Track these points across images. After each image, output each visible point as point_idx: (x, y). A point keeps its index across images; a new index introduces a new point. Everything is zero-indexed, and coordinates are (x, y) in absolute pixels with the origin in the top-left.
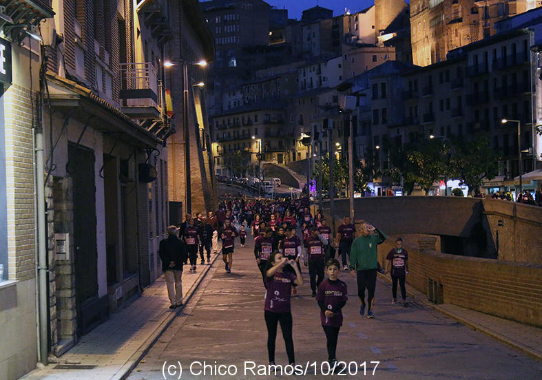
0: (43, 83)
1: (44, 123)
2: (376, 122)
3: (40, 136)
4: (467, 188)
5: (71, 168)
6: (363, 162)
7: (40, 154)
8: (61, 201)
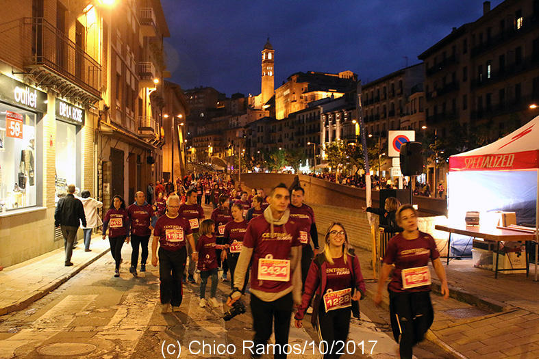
0: (99, 125)
1: (99, 141)
2: (259, 142)
3: (96, 146)
4: (294, 170)
5: (111, 158)
6: (253, 158)
7: (96, 153)
8: (106, 171)
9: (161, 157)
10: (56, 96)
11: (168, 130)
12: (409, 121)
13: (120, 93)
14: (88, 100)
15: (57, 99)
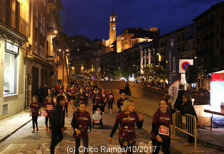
0: (26, 55)
1: (26, 63)
2: (108, 64)
3: (25, 65)
4: (126, 79)
5: (32, 72)
6: (104, 73)
7: (25, 69)
8: (29, 78)
9: (57, 72)
10: (5, 39)
11: (61, 58)
12: (187, 54)
13: (37, 38)
14: (21, 42)
15: (5, 41)
